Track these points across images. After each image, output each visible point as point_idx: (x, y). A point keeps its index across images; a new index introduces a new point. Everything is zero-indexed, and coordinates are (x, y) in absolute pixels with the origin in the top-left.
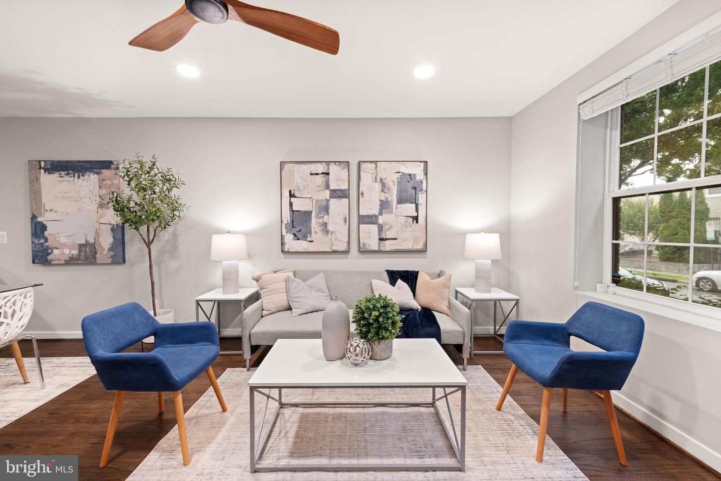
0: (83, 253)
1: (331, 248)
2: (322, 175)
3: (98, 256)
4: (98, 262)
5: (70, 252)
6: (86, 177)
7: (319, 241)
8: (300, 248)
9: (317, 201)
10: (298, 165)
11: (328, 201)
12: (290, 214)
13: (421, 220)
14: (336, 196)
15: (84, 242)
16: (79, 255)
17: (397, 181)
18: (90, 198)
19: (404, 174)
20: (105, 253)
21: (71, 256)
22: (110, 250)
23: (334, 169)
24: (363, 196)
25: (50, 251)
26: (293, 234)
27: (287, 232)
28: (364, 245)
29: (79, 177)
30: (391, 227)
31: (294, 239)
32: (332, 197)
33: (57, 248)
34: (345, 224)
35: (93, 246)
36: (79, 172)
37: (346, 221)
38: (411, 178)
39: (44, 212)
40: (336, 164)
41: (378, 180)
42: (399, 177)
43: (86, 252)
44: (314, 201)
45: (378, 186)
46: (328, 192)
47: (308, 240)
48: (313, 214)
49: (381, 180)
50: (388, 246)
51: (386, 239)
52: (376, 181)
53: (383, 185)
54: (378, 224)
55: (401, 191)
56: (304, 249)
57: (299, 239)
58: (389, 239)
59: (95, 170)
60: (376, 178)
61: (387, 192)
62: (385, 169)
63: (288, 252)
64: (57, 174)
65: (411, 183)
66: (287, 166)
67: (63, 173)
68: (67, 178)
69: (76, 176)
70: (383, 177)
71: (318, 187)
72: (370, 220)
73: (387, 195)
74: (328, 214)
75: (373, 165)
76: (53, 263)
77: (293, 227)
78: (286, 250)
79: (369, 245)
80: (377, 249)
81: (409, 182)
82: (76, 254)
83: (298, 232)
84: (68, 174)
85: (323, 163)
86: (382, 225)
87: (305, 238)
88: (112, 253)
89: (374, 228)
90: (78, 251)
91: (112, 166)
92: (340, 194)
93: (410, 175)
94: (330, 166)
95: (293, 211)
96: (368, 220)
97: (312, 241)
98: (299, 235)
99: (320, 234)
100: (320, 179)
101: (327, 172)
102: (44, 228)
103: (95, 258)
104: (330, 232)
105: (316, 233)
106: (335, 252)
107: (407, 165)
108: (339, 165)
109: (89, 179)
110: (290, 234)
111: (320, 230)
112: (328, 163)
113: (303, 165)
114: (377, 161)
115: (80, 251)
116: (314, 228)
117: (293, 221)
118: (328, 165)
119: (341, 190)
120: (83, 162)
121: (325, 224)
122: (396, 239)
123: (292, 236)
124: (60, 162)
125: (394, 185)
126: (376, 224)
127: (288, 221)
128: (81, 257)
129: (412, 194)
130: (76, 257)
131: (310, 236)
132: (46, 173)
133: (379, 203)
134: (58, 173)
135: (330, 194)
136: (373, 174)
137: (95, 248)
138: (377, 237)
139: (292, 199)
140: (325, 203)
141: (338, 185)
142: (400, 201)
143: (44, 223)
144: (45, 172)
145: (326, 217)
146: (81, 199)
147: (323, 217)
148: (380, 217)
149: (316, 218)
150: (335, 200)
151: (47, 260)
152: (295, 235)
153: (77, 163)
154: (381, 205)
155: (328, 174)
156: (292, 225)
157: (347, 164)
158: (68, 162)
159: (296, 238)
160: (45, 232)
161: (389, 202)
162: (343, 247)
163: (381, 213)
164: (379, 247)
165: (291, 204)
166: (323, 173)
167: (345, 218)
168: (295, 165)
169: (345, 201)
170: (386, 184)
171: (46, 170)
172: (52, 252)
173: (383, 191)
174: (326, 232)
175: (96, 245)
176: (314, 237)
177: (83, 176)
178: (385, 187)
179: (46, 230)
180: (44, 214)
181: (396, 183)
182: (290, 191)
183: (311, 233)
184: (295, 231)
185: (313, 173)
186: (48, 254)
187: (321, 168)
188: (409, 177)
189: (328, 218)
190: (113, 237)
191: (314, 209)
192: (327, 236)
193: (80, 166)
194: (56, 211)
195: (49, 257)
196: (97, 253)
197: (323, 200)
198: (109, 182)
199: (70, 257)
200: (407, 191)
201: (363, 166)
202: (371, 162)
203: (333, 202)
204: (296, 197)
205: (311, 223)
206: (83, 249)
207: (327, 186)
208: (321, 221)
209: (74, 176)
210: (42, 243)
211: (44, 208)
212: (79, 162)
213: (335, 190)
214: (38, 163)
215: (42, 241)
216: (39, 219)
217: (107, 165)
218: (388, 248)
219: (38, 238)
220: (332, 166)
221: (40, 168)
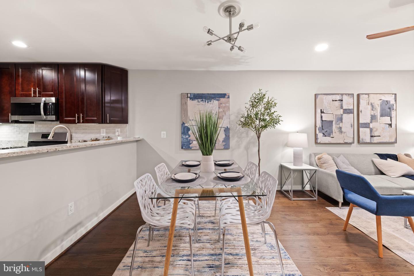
1: (344, 141)
2: (339, 101)
4: (216, 148)
6: (212, 102)
7: (337, 137)
8: (326, 141)
9: (336, 115)
10: (326, 96)
11: (342, 115)
12: (321, 122)
13: (393, 125)
14: (347, 113)
17: (380, 105)
19: (383, 101)
20: (220, 143)
22: (223, 141)
23: (345, 98)
24: (361, 112)
25: (191, 142)
26: (323, 133)
27: (319, 132)
28: (362, 139)
29: (208, 102)
30: (377, 130)
31: (323, 136)
32: (344, 113)
33: (194, 141)
34: (352, 128)
36: (208, 99)
37: (352, 126)
38: (387, 103)
40: (346, 95)
41: (370, 104)
42: (381, 102)
44: (334, 115)
45: (370, 107)
46: (342, 110)
47: (331, 136)
48: (334, 122)
49: (371, 104)
50: (376, 140)
51: (374, 136)
52: (368, 105)
53: (372, 106)
54: (370, 128)
55: (382, 110)
56: (329, 141)
57: (326, 136)
58: (376, 136)
59: (217, 99)
60: (368, 103)
61: (374, 110)
62: (373, 98)
63: (320, 143)
64: (196, 101)
65: (388, 105)
66: (319, 96)
67: (199, 100)
68: (201, 103)
69: (207, 101)
70: (373, 102)
71: (337, 108)
72: (366, 125)
73: (375, 112)
74: (342, 122)
75: (367, 96)
76: (192, 148)
77: (323, 129)
78: (318, 142)
79: (365, 139)
80: (369, 141)
81: (386, 105)
83: (325, 132)
84: (202, 101)
85: (340, 95)
86: (372, 129)
87: (329, 135)
88: (224, 143)
89: (368, 130)
91: (226, 96)
92: (349, 111)
93: (387, 101)
94: (343, 96)
95: (323, 121)
96: (365, 126)
97: (333, 137)
98: (326, 134)
99: (338, 133)
100: (337, 104)
101: (342, 99)
102: (188, 129)
104: (343, 133)
105: (335, 133)
106: (346, 143)
107: (385, 96)
108: (348, 96)
109: (213, 103)
110: (321, 133)
111: (338, 131)
112: (342, 94)
113: (328, 96)
114: (369, 94)
116: (334, 130)
117: (322, 126)
119: (349, 109)
120: (210, 94)
121: (341, 128)
122: (380, 136)
123: (322, 135)
124: (198, 94)
125: (379, 107)
126: (369, 128)
127: (320, 126)
129: (388, 112)
131: (332, 135)
133: (370, 116)
135: (343, 111)
136: (367, 100)
138: (369, 135)
139: (322, 114)
140: (340, 116)
141: (348, 107)
142: (382, 116)
143: (188, 127)
144: (190, 100)
145: (341, 124)
147: (339, 124)
148: (371, 124)
149: (335, 124)
150: (346, 114)
151: (189, 147)
152: (324, 134)
153: (207, 95)
154: (371, 118)
155: (342, 100)
156: (322, 128)
157: (352, 95)
158: (202, 94)
159: (324, 135)
160: (189, 132)
161: (376, 116)
162: (350, 141)
163: (371, 122)
164: (370, 141)
165: (322, 117)
166: (339, 100)
167: (352, 125)
168: (324, 95)
169: (352, 115)
170: (374, 107)
171: (190, 98)
172: (192, 143)
173: (372, 110)
174: (341, 132)
176: (334, 135)
177: (210, 101)
178: (373, 107)
180: (189, 122)
181: (379, 105)
182: (321, 110)
183: (332, 133)
184: (324, 132)
185: (334, 100)
186: (190, 144)
187: (338, 97)
188: (386, 102)
189: (342, 125)
190: (225, 135)
191: (334, 119)
192: (341, 134)
193: (209, 96)
194: (195, 121)
195: (191, 146)
197: (339, 115)
198: (224, 105)
200: (385, 110)
201: (361, 96)
202: (366, 94)
203: (345, 116)
204: (324, 113)
205: (333, 127)
207: (342, 107)
208: (338, 126)
209: (205, 102)
210: (187, 138)
211: (189, 119)
212: (208, 94)
213: (346, 109)
214: (186, 95)
215: (187, 137)
216: (186, 125)
217: (223, 96)
218: (375, 141)
219: (185, 135)
220: (344, 96)
221: (188, 97)
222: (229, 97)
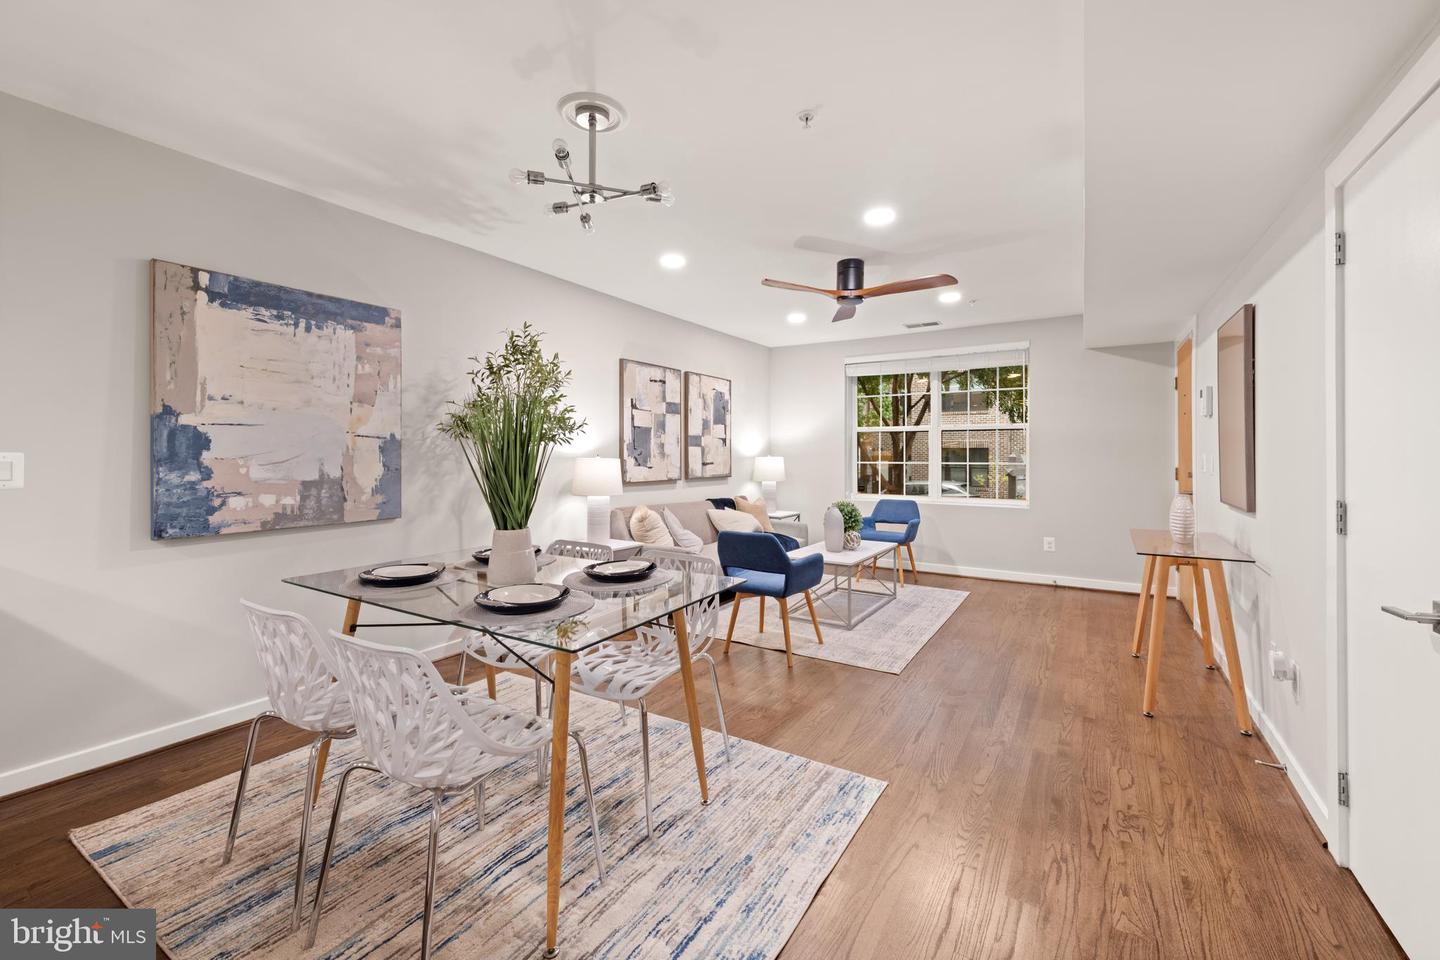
0: (311, 503)
1: (666, 476)
2: (660, 384)
3: (348, 506)
4: (347, 519)
5: (277, 502)
6: (327, 331)
7: (659, 469)
8: (640, 477)
9: (655, 415)
10: (639, 366)
12: (632, 431)
13: (728, 442)
14: (670, 411)
15: (315, 476)
16: (301, 507)
17: (714, 399)
18: (334, 379)
19: (717, 391)
20: (364, 498)
21: (280, 511)
22: (375, 491)
23: (669, 378)
24: (690, 413)
25: (217, 502)
26: (635, 457)
27: (629, 456)
28: (692, 471)
29: (308, 329)
30: (710, 450)
31: (635, 465)
32: (667, 412)
33: (239, 494)
34: (678, 447)
35: (338, 485)
36: (309, 317)
37: (678, 443)
38: (722, 397)
39: (203, 400)
40: (671, 372)
42: (714, 394)
43: (319, 500)
44: (653, 415)
45: (701, 403)
46: (664, 405)
47: (648, 466)
48: (652, 432)
49: (703, 395)
50: (708, 471)
51: (707, 464)
52: (700, 397)
53: (705, 402)
54: (702, 447)
55: (715, 410)
56: (645, 478)
57: (639, 465)
59: (350, 321)
60: (700, 393)
61: (707, 410)
62: (705, 385)
63: (630, 483)
64: (248, 312)
65: (722, 402)
66: (628, 366)
67: (263, 311)
68: (276, 325)
69: (302, 324)
70: (705, 393)
71: (656, 398)
72: (696, 441)
73: (707, 414)
74: (664, 432)
75: (698, 378)
76: (224, 531)
77: (634, 448)
78: (628, 481)
79: (695, 471)
80: (700, 475)
81: (720, 401)
82: (292, 507)
83: (639, 455)
84: (279, 317)
85: (661, 368)
86: (704, 448)
87: (645, 463)
88: (379, 499)
89: (699, 451)
90: (298, 498)
91: (387, 319)
92: (674, 409)
93: (720, 393)
94: (666, 374)
95: (634, 427)
96: (694, 442)
97: (651, 468)
98: (639, 459)
99: (658, 458)
100: (657, 388)
101: (664, 380)
102: (201, 442)
103: (340, 510)
104: (666, 456)
105: (654, 456)
106: (670, 481)
107: (719, 382)
108: (673, 374)
109: (335, 337)
111: (658, 454)
112: (665, 368)
113: (643, 368)
114: (701, 375)
115: (304, 498)
116: (653, 450)
117: (634, 441)
118: (665, 372)
119: (674, 404)
120: (320, 297)
121: (662, 446)
122: (713, 463)
123: (633, 461)
124: (258, 284)
125: (712, 403)
126: (700, 446)
127: (629, 440)
128: (306, 511)
129: (722, 415)
130: (292, 511)
131: (650, 462)
132: (216, 304)
133: (702, 422)
134: (251, 310)
135: (666, 408)
136: (697, 388)
137: (342, 489)
138: (701, 462)
139: (634, 411)
140: (662, 419)
141: (672, 397)
142: (715, 422)
143: (201, 429)
144: (211, 301)
145: (663, 437)
146: (312, 378)
147: (660, 437)
148: (703, 438)
149: (654, 437)
150: (670, 415)
151: (206, 526)
152: (636, 459)
153: (305, 297)
154: (703, 425)
155: (664, 382)
156: (634, 446)
157: (678, 373)
158: (280, 288)
159: (637, 464)
160: (205, 452)
161: (708, 422)
163: (703, 435)
164: (702, 474)
165: (632, 418)
166: (660, 381)
167: (678, 439)
168: (637, 365)
169: (677, 417)
171: (213, 296)
172: (223, 503)
173: (704, 409)
174: (663, 454)
175: (344, 483)
176: (653, 461)
177: (319, 327)
178: (706, 404)
179: (209, 449)
180: (203, 407)
181: (713, 401)
182: (631, 400)
183: (650, 457)
184: (636, 454)
185: (651, 379)
186: (212, 511)
187: (658, 374)
188: (720, 396)
189: (665, 438)
190: (384, 465)
191: (653, 425)
192: (664, 460)
193: (313, 304)
194: (242, 403)
195: (214, 519)
196: (345, 500)
197: (661, 415)
198: (379, 350)
199: (275, 514)
200: (719, 410)
201: (691, 378)
202: (697, 374)
203: (668, 418)
204: (637, 408)
205: (650, 443)
206: (314, 492)
207: (664, 399)
208: (659, 441)
209: (296, 325)
210: (193, 483)
211: (203, 390)
212: (310, 294)
213: (669, 404)
214: (188, 273)
215: (193, 476)
216: (184, 420)
217: (376, 314)
218: (708, 474)
219: (180, 469)
220: (668, 373)
221: (196, 287)
222: (398, 325)
